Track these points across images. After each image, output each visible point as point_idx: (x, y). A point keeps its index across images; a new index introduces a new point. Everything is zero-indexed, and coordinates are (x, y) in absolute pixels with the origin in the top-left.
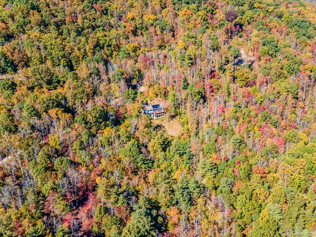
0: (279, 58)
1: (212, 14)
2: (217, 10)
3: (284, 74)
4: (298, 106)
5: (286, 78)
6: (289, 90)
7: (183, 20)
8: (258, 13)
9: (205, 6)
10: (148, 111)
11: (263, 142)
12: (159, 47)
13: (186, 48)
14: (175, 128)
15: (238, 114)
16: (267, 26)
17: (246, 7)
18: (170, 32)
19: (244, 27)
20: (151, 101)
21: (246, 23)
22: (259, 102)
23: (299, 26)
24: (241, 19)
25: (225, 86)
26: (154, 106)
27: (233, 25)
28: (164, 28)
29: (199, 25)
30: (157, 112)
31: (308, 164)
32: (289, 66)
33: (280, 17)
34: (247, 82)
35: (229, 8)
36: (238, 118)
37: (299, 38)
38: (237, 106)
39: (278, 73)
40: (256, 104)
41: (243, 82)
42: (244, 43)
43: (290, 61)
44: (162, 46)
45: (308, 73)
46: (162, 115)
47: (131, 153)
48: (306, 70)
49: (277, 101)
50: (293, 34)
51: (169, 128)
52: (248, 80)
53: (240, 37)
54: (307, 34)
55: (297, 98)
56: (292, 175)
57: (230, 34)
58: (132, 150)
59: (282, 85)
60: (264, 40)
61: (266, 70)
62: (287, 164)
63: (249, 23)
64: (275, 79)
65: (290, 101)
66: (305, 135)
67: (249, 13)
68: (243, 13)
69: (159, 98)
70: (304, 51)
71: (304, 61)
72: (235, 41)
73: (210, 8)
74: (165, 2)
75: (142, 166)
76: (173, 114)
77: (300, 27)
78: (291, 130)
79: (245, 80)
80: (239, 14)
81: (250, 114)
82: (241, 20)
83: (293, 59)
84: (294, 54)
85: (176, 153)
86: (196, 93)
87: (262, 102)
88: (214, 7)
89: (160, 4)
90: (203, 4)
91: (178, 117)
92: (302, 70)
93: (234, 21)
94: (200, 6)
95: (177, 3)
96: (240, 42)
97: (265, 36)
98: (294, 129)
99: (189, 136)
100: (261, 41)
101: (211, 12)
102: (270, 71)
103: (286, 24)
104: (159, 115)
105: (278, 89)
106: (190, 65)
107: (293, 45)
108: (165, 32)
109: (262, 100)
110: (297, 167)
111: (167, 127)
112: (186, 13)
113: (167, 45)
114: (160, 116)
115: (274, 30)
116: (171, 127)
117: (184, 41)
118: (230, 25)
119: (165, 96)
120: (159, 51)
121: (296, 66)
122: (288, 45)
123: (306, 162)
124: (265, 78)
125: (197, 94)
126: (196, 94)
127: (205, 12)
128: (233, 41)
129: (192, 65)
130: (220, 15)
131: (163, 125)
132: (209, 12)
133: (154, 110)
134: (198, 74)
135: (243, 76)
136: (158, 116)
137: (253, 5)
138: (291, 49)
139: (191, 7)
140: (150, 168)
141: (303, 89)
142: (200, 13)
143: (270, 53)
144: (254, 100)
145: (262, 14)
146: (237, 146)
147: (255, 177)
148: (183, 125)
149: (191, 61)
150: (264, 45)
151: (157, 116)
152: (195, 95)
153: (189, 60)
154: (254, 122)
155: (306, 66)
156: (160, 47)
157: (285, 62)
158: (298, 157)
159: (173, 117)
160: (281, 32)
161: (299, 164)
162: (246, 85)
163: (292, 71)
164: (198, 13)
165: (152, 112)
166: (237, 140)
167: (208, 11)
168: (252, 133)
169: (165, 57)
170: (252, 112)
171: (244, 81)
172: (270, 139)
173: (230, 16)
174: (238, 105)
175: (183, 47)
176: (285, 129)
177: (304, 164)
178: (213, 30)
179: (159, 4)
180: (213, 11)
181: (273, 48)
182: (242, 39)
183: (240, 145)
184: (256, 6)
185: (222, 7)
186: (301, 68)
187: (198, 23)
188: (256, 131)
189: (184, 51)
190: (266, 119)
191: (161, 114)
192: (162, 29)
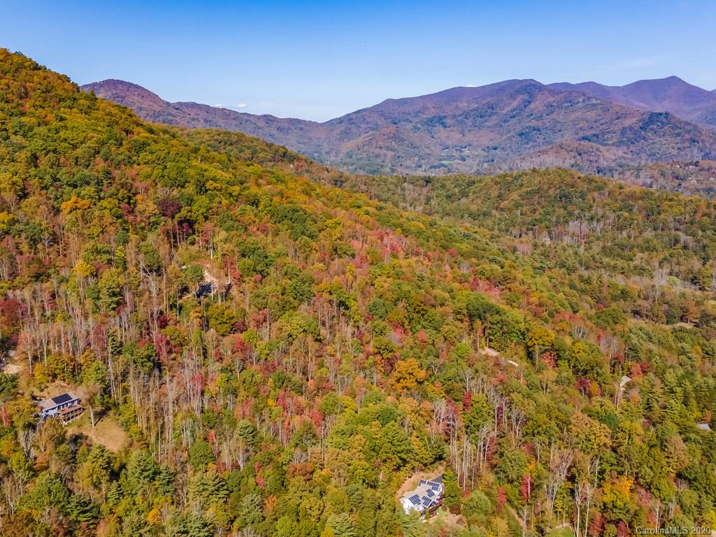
0: (273, 275)
1: (129, 203)
2: (139, 197)
3: (291, 304)
4: (325, 354)
5: (294, 308)
6: (306, 328)
7: (74, 219)
8: (217, 199)
9: (112, 190)
10: (47, 411)
11: (289, 424)
12: (34, 277)
13: (95, 273)
14: (112, 435)
15: (235, 384)
16: (239, 221)
17: (190, 189)
18: (51, 246)
19: (196, 226)
20: (42, 390)
21: (201, 218)
22: (263, 357)
23: (291, 219)
24: (190, 211)
25: (194, 337)
26: (56, 400)
27: (176, 222)
28: (36, 237)
29: (112, 229)
30: (67, 410)
31: (368, 442)
32: (295, 288)
33: (255, 203)
34: (232, 325)
35: (161, 192)
36: (235, 391)
37: (297, 239)
38: (227, 369)
39: (280, 302)
40: (258, 361)
41: (226, 325)
42: (203, 255)
43: (294, 280)
44: (41, 275)
45: (326, 295)
46: (77, 415)
47: (52, 497)
48: (323, 291)
49: (292, 349)
50: (285, 234)
51: (99, 438)
52: (233, 322)
53: (193, 244)
54: (307, 232)
55: (320, 341)
56: (349, 465)
57: (173, 239)
58: (54, 491)
59: (293, 321)
60: (242, 248)
61: (260, 300)
62: (338, 450)
63: (206, 218)
64: (278, 313)
65: (313, 346)
66: (350, 399)
67: (203, 200)
68: (192, 201)
69: (57, 382)
70: (310, 261)
71: (315, 277)
72: (184, 251)
73: (122, 192)
74: (24, 185)
75: (79, 519)
76: (99, 408)
77: (293, 220)
78: (327, 395)
79: (228, 321)
80: (183, 203)
81: (254, 380)
82: (190, 213)
83: (297, 275)
84: (298, 268)
85: (141, 477)
86: (142, 358)
87: (268, 355)
88: (130, 191)
89: (13, 190)
90: (105, 186)
91: (111, 413)
92: (315, 292)
93: (177, 216)
94: (101, 191)
95: (52, 185)
96: (193, 253)
97: (241, 240)
98: (331, 392)
99: (145, 444)
100: (236, 249)
101: (126, 200)
102: (266, 300)
103: (269, 216)
104: (70, 415)
105: (288, 328)
106: (114, 305)
107: (291, 252)
108: (40, 246)
109: (267, 352)
110: (354, 451)
111: (93, 437)
112: (79, 205)
113: (51, 271)
114: (73, 417)
115: (253, 228)
116: (101, 434)
117: (87, 260)
118: (171, 224)
119: (74, 376)
120: (37, 286)
121: (305, 287)
122: (283, 252)
123: (365, 439)
124: (261, 312)
125: (145, 360)
126: (143, 360)
127: (117, 202)
128: (179, 252)
129: (118, 306)
130: (147, 205)
131: (85, 433)
132: (123, 201)
133: (59, 407)
134: (137, 322)
135: (223, 314)
136: (69, 419)
137: (204, 185)
138: (289, 259)
139: (83, 193)
140: (96, 518)
141: (324, 324)
142: (104, 203)
143: (258, 268)
144: (255, 355)
145: (225, 202)
146: (248, 440)
147: (297, 482)
148: (126, 426)
149: (115, 299)
150: (244, 256)
151: (67, 418)
152: (142, 363)
153: (110, 296)
154: (264, 392)
155: (322, 286)
156: (38, 277)
157: (286, 282)
158: (351, 434)
159: (100, 415)
160: (265, 231)
161: (356, 445)
162: (231, 329)
163: (301, 296)
164: (100, 204)
165: (56, 411)
166: (246, 428)
167: (121, 199)
168: (266, 413)
169: (53, 296)
170: (256, 376)
171: (227, 323)
172: (298, 417)
173: (167, 208)
174: (229, 368)
175: (88, 273)
176: (315, 395)
177: (362, 443)
178: (136, 234)
179: (10, 189)
180: (130, 198)
181: (261, 259)
182: (195, 248)
183: (253, 437)
184: (211, 187)
185: (147, 190)
186: (314, 289)
187: (108, 224)
188: (273, 408)
189: (91, 280)
190: (283, 383)
191: (74, 414)
192: (31, 240)
